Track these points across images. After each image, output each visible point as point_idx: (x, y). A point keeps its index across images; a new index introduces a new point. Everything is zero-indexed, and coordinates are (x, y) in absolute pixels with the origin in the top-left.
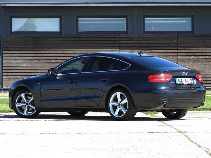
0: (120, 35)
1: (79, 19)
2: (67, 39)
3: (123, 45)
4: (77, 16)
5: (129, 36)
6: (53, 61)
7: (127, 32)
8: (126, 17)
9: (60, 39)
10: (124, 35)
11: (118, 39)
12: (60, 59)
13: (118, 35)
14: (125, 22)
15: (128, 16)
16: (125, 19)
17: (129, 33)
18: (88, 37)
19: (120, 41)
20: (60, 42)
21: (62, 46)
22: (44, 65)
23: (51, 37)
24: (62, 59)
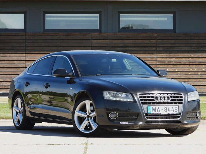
0: (92, 33)
1: (46, 15)
2: (32, 38)
3: (95, 45)
4: (43, 12)
5: (103, 35)
6: (16, 62)
7: (100, 30)
8: (100, 13)
9: (24, 37)
10: (96, 34)
11: (90, 38)
12: (25, 60)
13: (90, 34)
14: (98, 19)
15: (101, 12)
16: (98, 15)
17: (103, 31)
18: (56, 36)
19: (92, 40)
20: (25, 40)
21: (26, 45)
22: (6, 67)
23: (14, 35)
24: (27, 59)
